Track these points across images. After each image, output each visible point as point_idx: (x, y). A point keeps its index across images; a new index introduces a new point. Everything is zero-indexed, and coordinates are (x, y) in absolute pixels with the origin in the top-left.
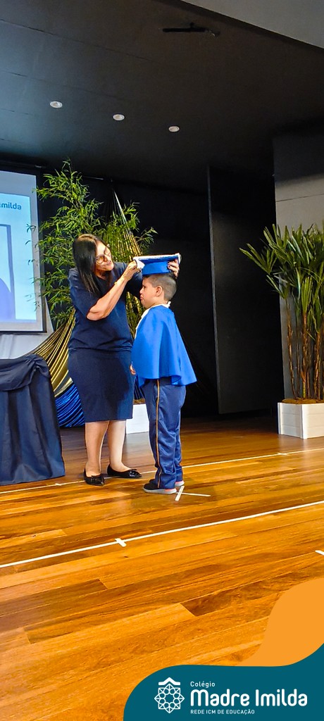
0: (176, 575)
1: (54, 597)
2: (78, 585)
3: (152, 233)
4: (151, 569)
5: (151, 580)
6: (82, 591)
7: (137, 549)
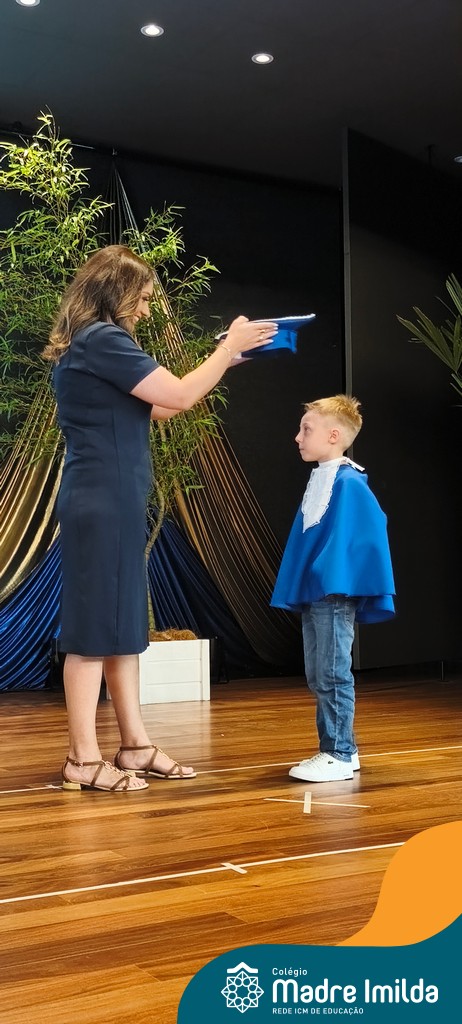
0: (356, 908)
1: (161, 933)
2: (192, 919)
3: (208, 273)
4: (309, 900)
5: (316, 914)
6: (207, 926)
7: (271, 875)
